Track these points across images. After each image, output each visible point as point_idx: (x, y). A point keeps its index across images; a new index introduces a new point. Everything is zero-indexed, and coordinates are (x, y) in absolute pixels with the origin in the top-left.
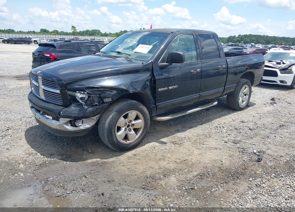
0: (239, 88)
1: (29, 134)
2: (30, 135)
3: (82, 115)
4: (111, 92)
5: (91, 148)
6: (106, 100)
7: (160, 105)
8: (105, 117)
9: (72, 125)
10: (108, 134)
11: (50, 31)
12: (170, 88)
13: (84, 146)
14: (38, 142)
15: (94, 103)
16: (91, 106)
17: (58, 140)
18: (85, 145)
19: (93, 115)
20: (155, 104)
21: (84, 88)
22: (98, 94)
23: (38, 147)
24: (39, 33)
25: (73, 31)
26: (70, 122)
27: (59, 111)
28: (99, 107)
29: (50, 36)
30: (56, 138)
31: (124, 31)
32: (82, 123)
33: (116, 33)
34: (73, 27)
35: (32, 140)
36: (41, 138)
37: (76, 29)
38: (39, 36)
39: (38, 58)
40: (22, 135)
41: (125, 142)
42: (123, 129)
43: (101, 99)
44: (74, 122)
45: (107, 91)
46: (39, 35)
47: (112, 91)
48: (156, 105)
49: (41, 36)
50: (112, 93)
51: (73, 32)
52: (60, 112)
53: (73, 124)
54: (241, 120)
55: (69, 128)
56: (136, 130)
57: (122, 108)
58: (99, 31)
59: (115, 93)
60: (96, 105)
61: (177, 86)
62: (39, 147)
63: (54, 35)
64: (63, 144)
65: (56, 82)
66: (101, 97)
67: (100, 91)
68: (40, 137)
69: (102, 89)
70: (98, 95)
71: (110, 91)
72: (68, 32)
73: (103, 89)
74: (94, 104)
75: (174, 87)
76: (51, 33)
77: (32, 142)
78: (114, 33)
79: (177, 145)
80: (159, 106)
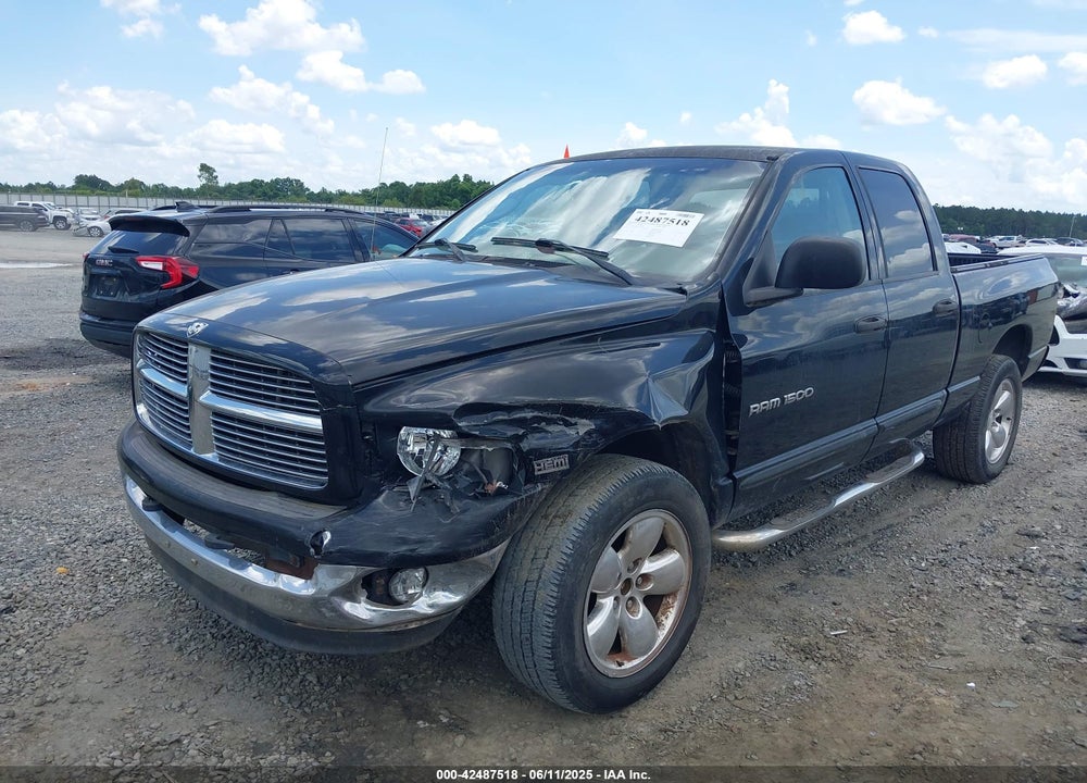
0: (988, 393)
1: (117, 631)
2: (124, 637)
3: (435, 544)
4: (568, 424)
5: (441, 697)
6: (546, 466)
7: (748, 479)
8: (537, 549)
9: (372, 598)
10: (553, 636)
11: (114, 183)
12: (790, 397)
13: (404, 688)
14: (170, 675)
15: (490, 482)
16: (475, 498)
17: (269, 660)
18: (406, 680)
19: (484, 543)
20: (730, 475)
21: (449, 412)
22: (508, 439)
23: (176, 704)
24: (72, 191)
25: (204, 182)
26: (367, 582)
27: (318, 527)
28: (510, 500)
29: (114, 200)
30: (255, 648)
31: (392, 185)
32: (424, 586)
33: (364, 191)
34: (204, 168)
35: (139, 667)
36: (180, 649)
37: (215, 174)
38: (72, 199)
39: (109, 276)
40: (82, 638)
41: (614, 666)
42: (607, 603)
43: (522, 463)
44: (387, 583)
45: (550, 421)
46: (74, 198)
47: (573, 420)
48: (734, 478)
49: (82, 200)
50: (572, 432)
51: (203, 186)
52: (319, 535)
53: (379, 591)
54: (1016, 527)
55: (361, 610)
56: (654, 603)
57: (612, 501)
58: (300, 184)
59: (589, 433)
60: (500, 493)
61: (810, 391)
62: (182, 706)
63: (130, 195)
64: (297, 681)
65: (308, 379)
66: (519, 450)
67: (521, 422)
68: (176, 645)
69: (529, 415)
70: (509, 446)
71: (563, 420)
72: (183, 187)
73: (536, 414)
74: (491, 489)
75: (801, 394)
76: (119, 190)
77: (140, 673)
78: (356, 191)
79: (831, 665)
80: (746, 485)
